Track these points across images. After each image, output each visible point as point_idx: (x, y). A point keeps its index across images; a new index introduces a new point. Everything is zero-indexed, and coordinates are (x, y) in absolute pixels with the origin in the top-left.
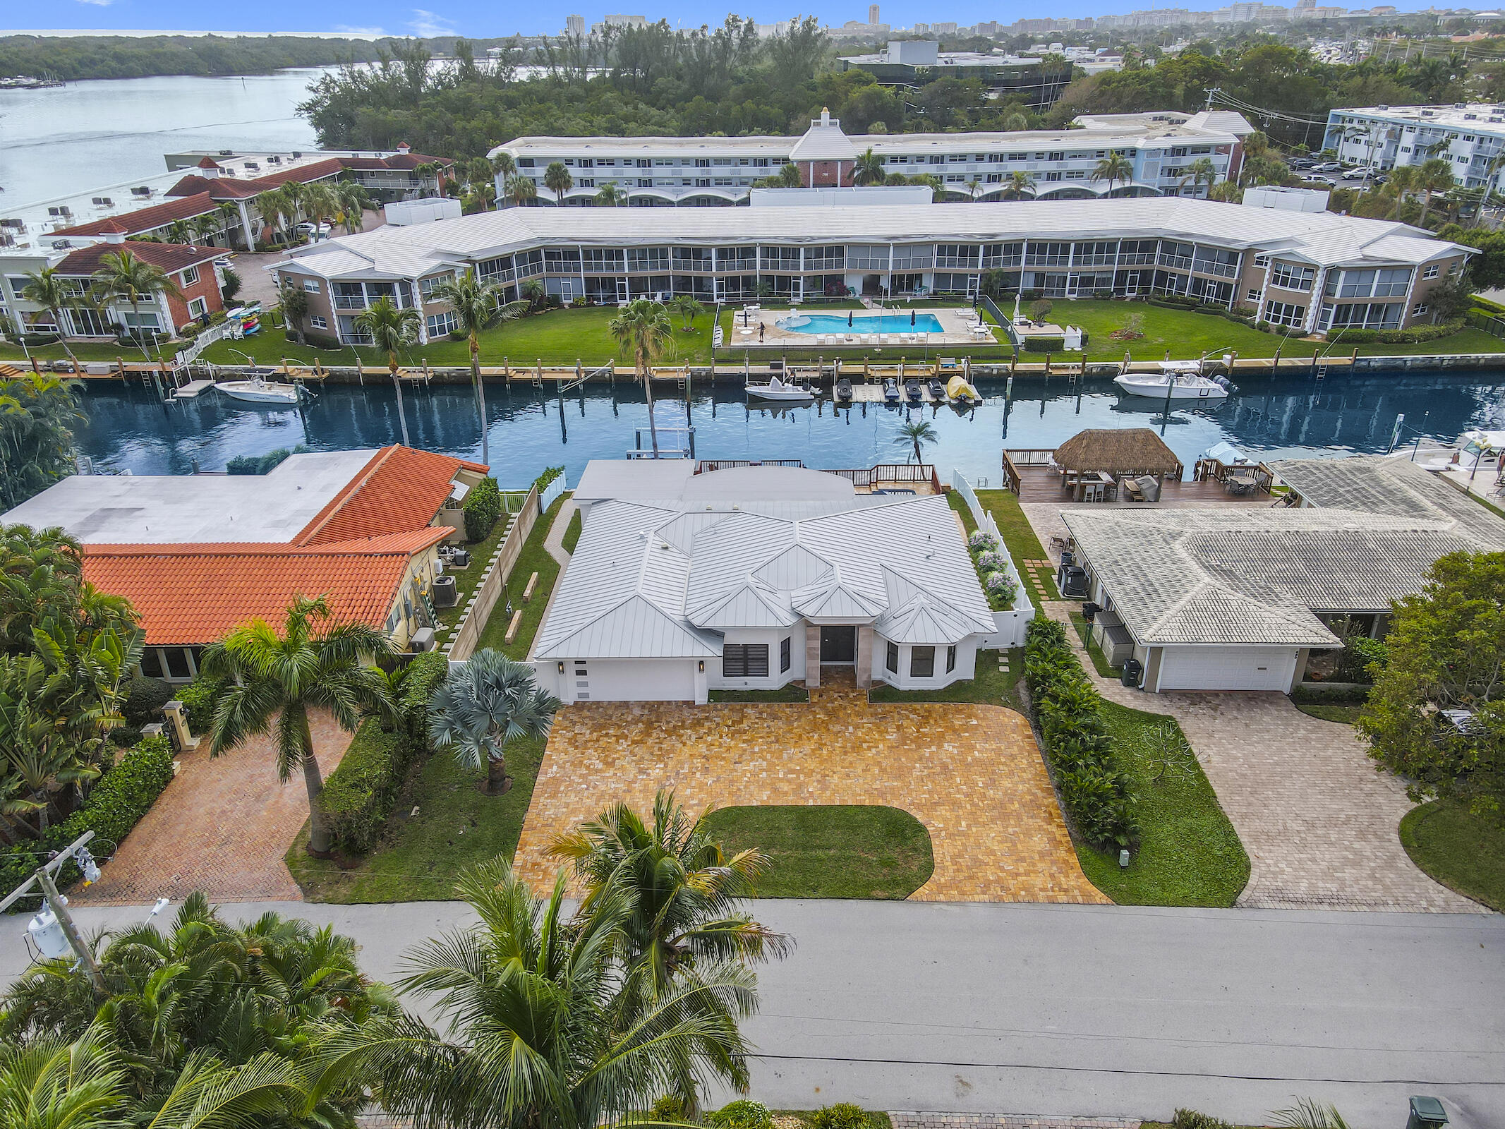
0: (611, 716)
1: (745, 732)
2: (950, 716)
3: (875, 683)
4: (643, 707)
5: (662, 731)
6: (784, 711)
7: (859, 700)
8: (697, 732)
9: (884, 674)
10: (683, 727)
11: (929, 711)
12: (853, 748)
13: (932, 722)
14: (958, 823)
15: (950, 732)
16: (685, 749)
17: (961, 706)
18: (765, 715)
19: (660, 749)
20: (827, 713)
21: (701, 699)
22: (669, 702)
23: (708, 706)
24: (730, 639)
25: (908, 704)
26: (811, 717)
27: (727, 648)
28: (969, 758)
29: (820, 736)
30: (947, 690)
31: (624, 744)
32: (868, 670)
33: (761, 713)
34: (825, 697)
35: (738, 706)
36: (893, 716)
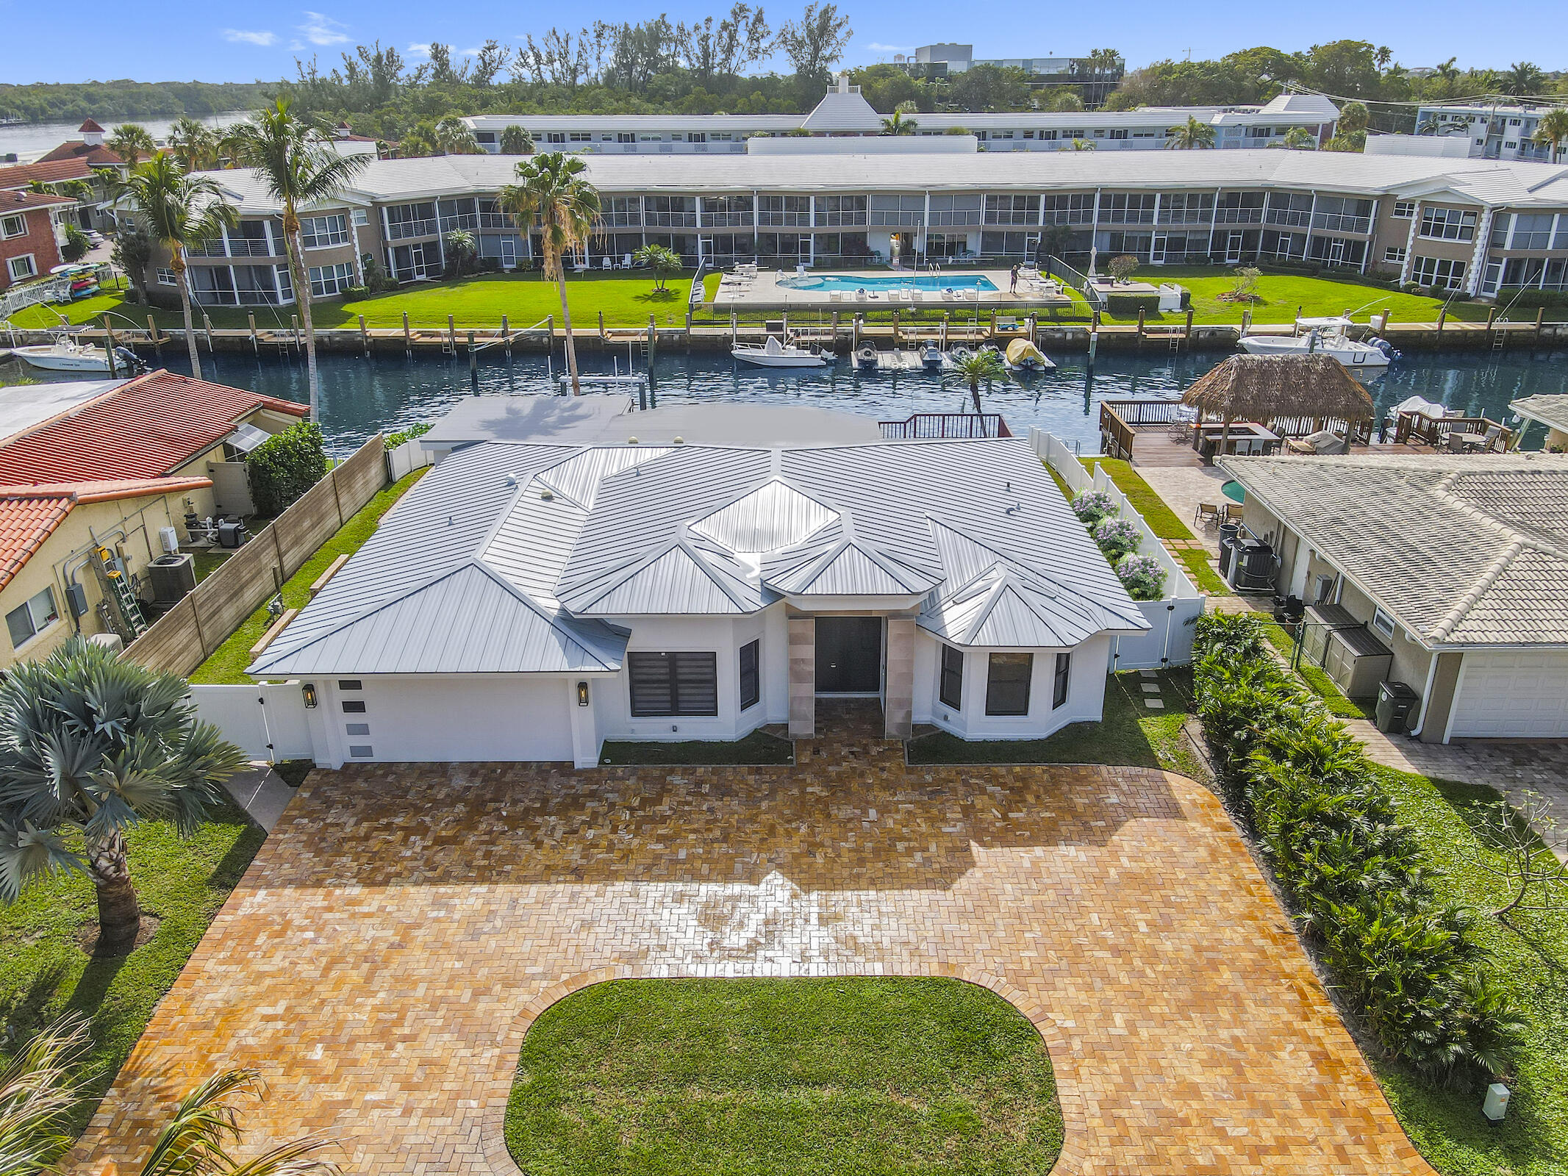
0: (407, 791)
1: (664, 819)
2: (1065, 788)
3: (917, 728)
4: (474, 773)
5: (500, 818)
6: (743, 781)
7: (889, 759)
8: (569, 820)
9: (934, 713)
10: (543, 811)
11: (1023, 779)
12: (876, 851)
13: (1031, 799)
14: (1107, 1017)
15: (1068, 818)
16: (539, 855)
17: (1084, 769)
18: (706, 788)
19: (487, 855)
20: (827, 783)
21: (587, 757)
22: (526, 765)
23: (598, 770)
24: (641, 642)
25: (982, 768)
26: (795, 791)
27: (635, 660)
28: (1112, 872)
29: (811, 827)
30: (1054, 739)
31: (418, 842)
32: (906, 703)
33: (699, 784)
34: (824, 754)
35: (655, 770)
36: (954, 790)
